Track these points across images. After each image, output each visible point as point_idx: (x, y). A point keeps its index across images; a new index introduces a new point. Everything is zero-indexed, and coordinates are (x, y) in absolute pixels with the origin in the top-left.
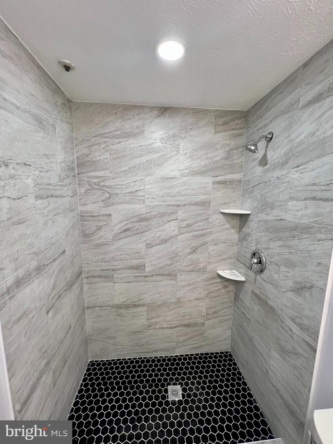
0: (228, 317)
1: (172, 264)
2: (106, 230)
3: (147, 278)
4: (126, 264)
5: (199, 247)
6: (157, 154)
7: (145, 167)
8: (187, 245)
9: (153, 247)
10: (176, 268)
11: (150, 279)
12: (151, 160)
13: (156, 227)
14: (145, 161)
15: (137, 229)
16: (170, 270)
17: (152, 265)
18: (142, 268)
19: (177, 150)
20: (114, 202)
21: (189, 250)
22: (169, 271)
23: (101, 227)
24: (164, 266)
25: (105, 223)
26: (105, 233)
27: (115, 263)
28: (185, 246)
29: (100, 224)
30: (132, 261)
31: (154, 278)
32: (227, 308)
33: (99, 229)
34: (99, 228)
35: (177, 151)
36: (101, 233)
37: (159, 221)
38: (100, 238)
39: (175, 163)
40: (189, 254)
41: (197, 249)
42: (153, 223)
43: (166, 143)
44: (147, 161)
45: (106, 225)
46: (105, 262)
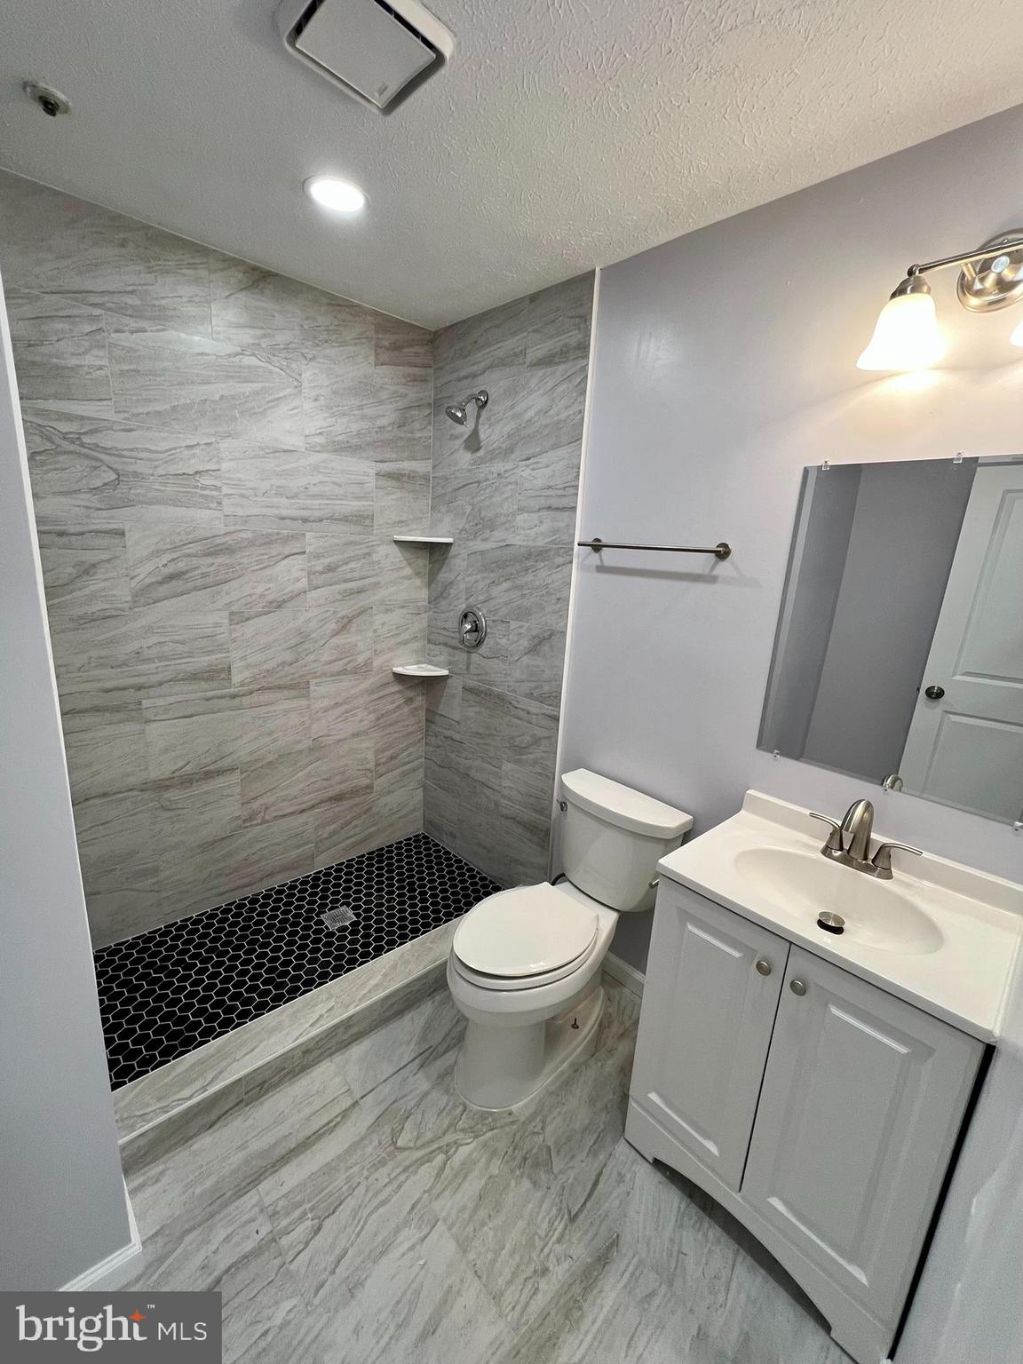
0: (415, 763)
1: (297, 661)
2: (111, 575)
3: (237, 700)
4: (178, 667)
5: (354, 617)
6: (250, 384)
7: (218, 412)
8: (328, 614)
9: (248, 619)
10: (307, 668)
11: (246, 700)
12: (233, 397)
13: (253, 571)
14: (217, 397)
15: (205, 575)
16: (293, 674)
17: (248, 667)
18: (223, 676)
19: (296, 384)
20: (131, 497)
21: (334, 624)
22: (292, 677)
23: (94, 565)
24: (278, 665)
25: (105, 556)
26: (107, 584)
27: (143, 667)
28: (325, 616)
29: (90, 557)
30: (194, 660)
31: (256, 698)
32: (414, 744)
33: (86, 572)
34: (88, 570)
35: (296, 387)
36: (95, 584)
37: (263, 554)
38: (92, 597)
39: (292, 416)
40: (334, 636)
41: (350, 621)
42: (245, 561)
43: (267, 362)
44: (222, 397)
45: (108, 561)
46: (112, 667)
